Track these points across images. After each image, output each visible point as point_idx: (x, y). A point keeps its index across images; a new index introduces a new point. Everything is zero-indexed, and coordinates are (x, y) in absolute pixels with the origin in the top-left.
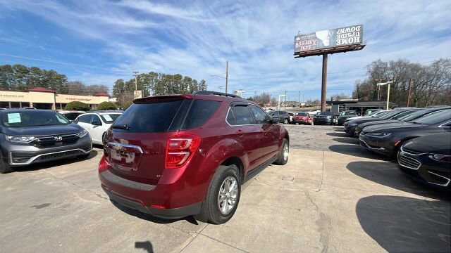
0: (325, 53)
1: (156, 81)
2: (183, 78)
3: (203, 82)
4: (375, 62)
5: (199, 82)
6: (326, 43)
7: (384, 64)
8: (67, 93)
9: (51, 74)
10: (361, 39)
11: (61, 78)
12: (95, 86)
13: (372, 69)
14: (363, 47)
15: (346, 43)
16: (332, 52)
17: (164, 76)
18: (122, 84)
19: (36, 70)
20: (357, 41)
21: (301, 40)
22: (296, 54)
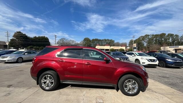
1: (148, 38)
8: (114, 46)
9: (111, 40)
11: (113, 41)
12: (123, 43)
18: (132, 41)
19: (108, 40)
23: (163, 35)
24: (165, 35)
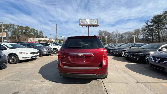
0: (88, 26)
1: (13, 28)
2: (30, 28)
3: (41, 31)
5: (39, 31)
6: (89, 23)
13: (99, 32)
14: (98, 26)
15: (94, 24)
16: (90, 26)
17: (18, 26)
21: (81, 21)
22: (80, 25)
23: (27, 28)
24: (29, 29)
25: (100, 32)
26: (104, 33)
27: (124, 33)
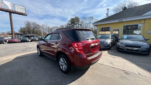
0: (11, 12)
4: (27, 21)
7: (30, 22)
10: (25, 12)
14: (26, 15)
15: (20, 11)
16: (14, 13)
20: (24, 12)
25: (28, 23)
26: (33, 24)
27: (53, 27)
